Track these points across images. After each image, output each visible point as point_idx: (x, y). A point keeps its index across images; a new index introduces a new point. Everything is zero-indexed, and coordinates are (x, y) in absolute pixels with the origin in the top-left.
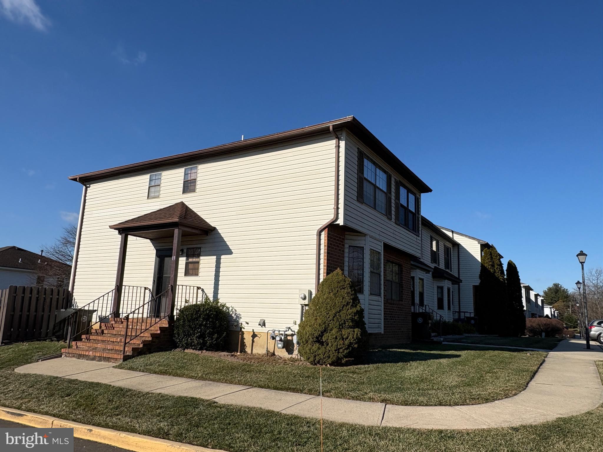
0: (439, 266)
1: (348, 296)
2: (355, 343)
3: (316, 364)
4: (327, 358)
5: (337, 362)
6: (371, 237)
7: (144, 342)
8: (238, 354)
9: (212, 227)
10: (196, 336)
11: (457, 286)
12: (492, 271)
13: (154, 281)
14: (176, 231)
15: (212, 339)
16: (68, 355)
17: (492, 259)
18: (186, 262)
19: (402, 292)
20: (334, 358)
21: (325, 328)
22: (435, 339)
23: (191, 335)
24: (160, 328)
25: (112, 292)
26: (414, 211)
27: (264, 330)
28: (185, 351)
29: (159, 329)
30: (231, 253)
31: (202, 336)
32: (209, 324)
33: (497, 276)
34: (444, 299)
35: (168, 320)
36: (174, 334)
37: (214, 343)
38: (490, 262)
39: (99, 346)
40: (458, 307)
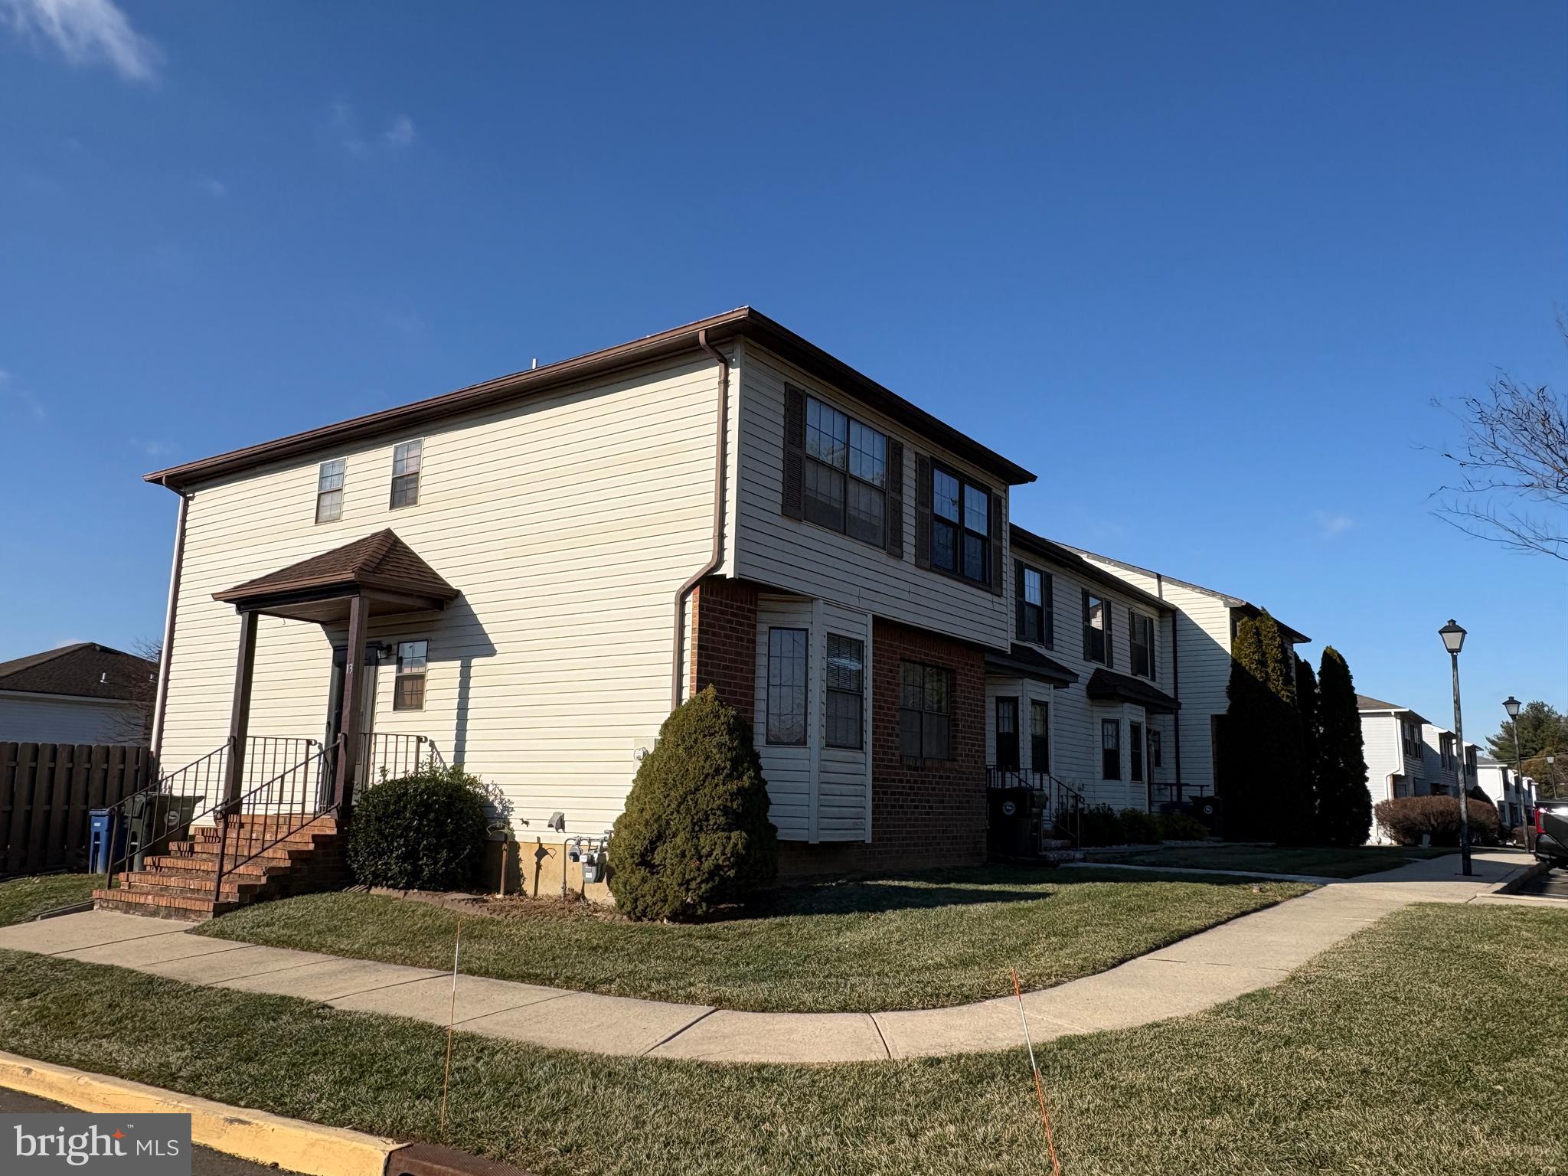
0: (1112, 668)
1: (722, 753)
2: (728, 866)
3: (639, 919)
4: (660, 904)
5: (684, 913)
6: (828, 602)
7: (270, 872)
8: (500, 896)
9: (452, 589)
10: (394, 855)
11: (1172, 717)
12: (1261, 677)
13: (329, 723)
14: (355, 602)
15: (435, 864)
16: (105, 905)
17: (1261, 647)
18: (397, 678)
19: (955, 737)
20: (677, 904)
21: (659, 832)
22: (1052, 856)
23: (385, 853)
24: (314, 837)
25: (219, 752)
26: (984, 533)
27: (559, 837)
28: (372, 892)
29: (311, 841)
30: (491, 652)
31: (411, 855)
32: (428, 825)
33: (1274, 690)
34: (1122, 752)
35: (336, 817)
36: (347, 850)
37: (440, 871)
38: (1254, 653)
39: (173, 882)
40: (1174, 771)
